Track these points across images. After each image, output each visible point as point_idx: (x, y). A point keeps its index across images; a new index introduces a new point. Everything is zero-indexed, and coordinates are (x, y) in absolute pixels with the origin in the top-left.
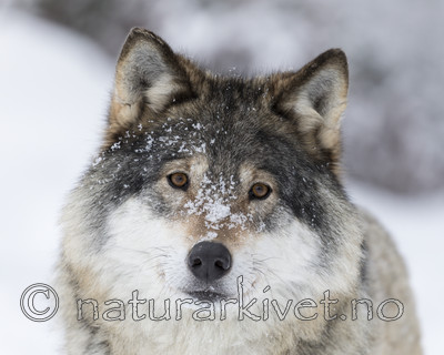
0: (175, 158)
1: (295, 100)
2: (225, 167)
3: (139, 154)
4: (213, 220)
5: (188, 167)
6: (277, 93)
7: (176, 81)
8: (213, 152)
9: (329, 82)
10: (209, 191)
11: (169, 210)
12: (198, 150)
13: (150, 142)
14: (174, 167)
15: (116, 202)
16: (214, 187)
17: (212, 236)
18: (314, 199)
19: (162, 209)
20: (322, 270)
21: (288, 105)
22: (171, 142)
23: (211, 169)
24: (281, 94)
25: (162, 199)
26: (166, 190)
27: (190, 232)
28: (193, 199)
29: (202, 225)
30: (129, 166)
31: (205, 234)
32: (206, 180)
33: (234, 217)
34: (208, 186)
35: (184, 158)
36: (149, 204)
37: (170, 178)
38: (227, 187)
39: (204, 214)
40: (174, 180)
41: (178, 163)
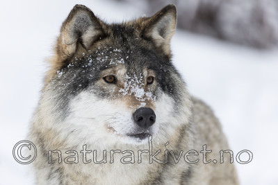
0: (107, 68)
1: (151, 31)
2: (135, 70)
3: (85, 68)
4: (140, 96)
5: (115, 72)
6: (142, 28)
7: (96, 29)
8: (128, 63)
9: (167, 22)
10: (130, 82)
11: (109, 94)
12: (120, 62)
13: (90, 61)
14: (107, 72)
15: (74, 94)
16: (132, 80)
17: (143, 105)
18: (170, 79)
19: (103, 94)
20: (176, 115)
21: (148, 34)
22: (103, 60)
23: (128, 71)
24: (144, 29)
25: (103, 89)
26: (104, 85)
27: (129, 104)
28: (123, 88)
29: (134, 100)
30: (80, 75)
31: (140, 104)
32: (127, 77)
33: (147, 94)
34: (129, 80)
35: (111, 67)
36: (95, 93)
37: (104, 78)
38: (138, 79)
39: (133, 94)
40: (107, 80)
41: (109, 70)
